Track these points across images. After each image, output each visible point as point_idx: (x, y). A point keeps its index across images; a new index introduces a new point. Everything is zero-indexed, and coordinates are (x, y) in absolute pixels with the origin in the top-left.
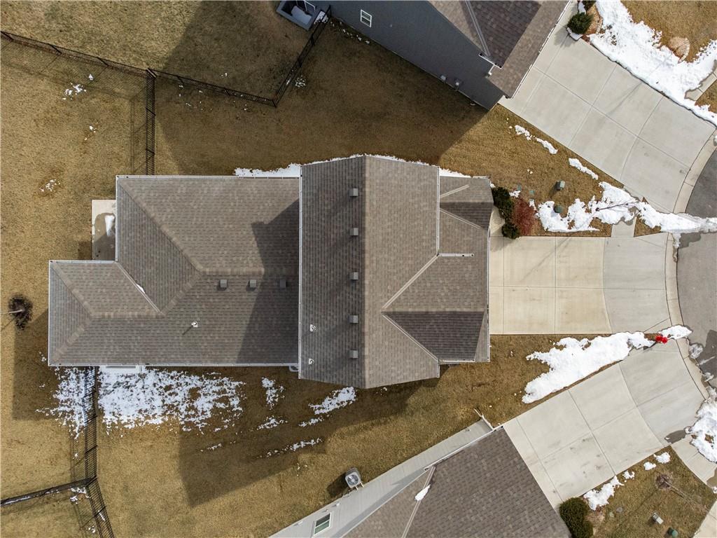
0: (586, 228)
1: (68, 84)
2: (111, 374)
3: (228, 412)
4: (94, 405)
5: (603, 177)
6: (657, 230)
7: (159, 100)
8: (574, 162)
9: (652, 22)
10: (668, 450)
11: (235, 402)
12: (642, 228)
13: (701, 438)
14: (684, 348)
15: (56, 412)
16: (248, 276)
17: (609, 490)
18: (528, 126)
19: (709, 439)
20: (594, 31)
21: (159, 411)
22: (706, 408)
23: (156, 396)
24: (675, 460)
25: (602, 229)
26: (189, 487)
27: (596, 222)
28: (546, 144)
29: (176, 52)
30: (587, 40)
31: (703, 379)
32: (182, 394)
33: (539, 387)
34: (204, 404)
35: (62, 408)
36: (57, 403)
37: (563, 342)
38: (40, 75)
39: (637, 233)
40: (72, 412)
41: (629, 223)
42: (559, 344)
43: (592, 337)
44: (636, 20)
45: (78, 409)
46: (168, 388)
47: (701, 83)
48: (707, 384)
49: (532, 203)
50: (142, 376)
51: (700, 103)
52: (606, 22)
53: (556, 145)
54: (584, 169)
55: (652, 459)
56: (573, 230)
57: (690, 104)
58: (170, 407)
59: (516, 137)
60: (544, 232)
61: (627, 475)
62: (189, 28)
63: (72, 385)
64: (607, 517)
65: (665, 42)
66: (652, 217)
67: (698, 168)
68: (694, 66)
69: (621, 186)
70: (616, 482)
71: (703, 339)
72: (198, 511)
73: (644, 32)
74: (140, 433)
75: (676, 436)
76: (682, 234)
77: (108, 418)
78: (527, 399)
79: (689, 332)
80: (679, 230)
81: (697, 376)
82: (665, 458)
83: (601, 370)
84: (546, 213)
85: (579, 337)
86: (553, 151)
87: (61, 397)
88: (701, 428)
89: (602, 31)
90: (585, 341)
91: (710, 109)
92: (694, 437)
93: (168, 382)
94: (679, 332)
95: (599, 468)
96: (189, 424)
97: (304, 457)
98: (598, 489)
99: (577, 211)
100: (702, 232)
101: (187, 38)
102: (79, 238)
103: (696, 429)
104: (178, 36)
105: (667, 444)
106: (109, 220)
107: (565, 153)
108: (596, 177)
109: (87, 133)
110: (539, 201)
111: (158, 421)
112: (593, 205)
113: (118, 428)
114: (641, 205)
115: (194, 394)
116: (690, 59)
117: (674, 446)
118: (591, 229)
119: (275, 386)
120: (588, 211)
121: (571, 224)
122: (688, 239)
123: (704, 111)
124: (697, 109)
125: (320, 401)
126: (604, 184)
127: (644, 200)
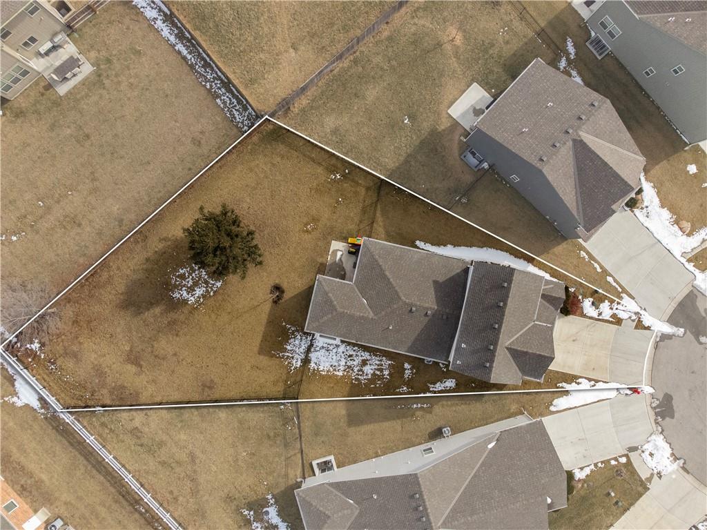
0: (608, 318)
1: (332, 172)
2: (320, 341)
3: (381, 378)
4: (307, 356)
5: (624, 291)
6: (648, 328)
7: (382, 192)
8: (610, 279)
9: (672, 209)
10: (627, 456)
11: (386, 372)
12: (640, 325)
13: (647, 453)
14: (649, 400)
15: (283, 356)
16: (427, 309)
17: (587, 471)
18: (588, 253)
19: (651, 455)
20: (638, 208)
21: (342, 368)
22: (653, 437)
23: (343, 359)
24: (629, 463)
25: (617, 321)
26: (349, 415)
27: (614, 316)
28: (596, 265)
29: (398, 168)
30: (633, 212)
31: (656, 420)
32: (357, 361)
33: (561, 403)
34: (368, 369)
35: (287, 354)
36: (285, 350)
37: (580, 380)
38: (319, 164)
39: (636, 327)
40: (293, 357)
41: (633, 321)
42: (577, 381)
43: (597, 381)
44: (662, 206)
45: (296, 356)
46: (350, 356)
47: (692, 250)
48: (657, 423)
49: (580, 297)
50: (337, 346)
51: (689, 261)
52: (645, 204)
53: (601, 267)
54: (614, 284)
55: (616, 459)
56: (600, 317)
57: (684, 260)
58: (349, 367)
59: (580, 258)
60: (584, 316)
61: (600, 465)
62: (409, 156)
63: (297, 342)
64: (583, 486)
65: (677, 222)
66: (647, 320)
67: (680, 298)
68: (690, 239)
69: (633, 298)
70: (592, 467)
71: (661, 397)
72: (352, 430)
73: (666, 214)
74: (329, 378)
75: (633, 449)
76: (662, 334)
77: (312, 365)
78: (552, 409)
79: (654, 391)
80: (660, 331)
81: (653, 417)
82: (624, 460)
83: (598, 401)
84: (587, 305)
85: (590, 380)
86: (599, 270)
87: (289, 348)
88: (648, 447)
89: (642, 208)
90: (593, 383)
91: (694, 266)
92: (643, 452)
93: (352, 353)
94: (648, 390)
95: (585, 457)
96: (357, 379)
97: (419, 413)
98: (582, 469)
99: (605, 306)
100: (674, 335)
101: (406, 162)
102: (320, 260)
103: (645, 447)
104: (402, 159)
105: (626, 452)
106: (339, 254)
107: (605, 272)
108: (620, 290)
109: (338, 202)
110: (585, 296)
111: (340, 374)
112: (615, 306)
113: (316, 372)
114: (642, 312)
115: (364, 363)
116: (689, 235)
117: (631, 454)
118: (611, 319)
119: (411, 369)
120: (611, 309)
121: (600, 314)
122: (665, 337)
123: (690, 266)
124: (687, 264)
125: (434, 383)
126: (624, 295)
127: (645, 309)
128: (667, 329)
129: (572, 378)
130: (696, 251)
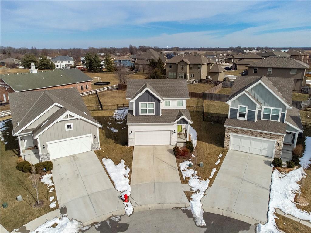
5: (212, 180)
8: (214, 170)
10: (57, 207)
11: (117, 120)
12: (189, 195)
14: (118, 213)
19: (55, 225)
20: (279, 171)
25: (185, 181)
27: (188, 178)
28: (218, 162)
30: (274, 169)
31: (96, 223)
34: (118, 117)
39: (186, 192)
41: (191, 189)
42: (127, 167)
47: (289, 214)
48: (92, 225)
51: (276, 215)
54: (212, 173)
55: (55, 199)
56: (182, 171)
57: (272, 210)
59: (217, 155)
60: (178, 163)
61: (52, 189)
66: (197, 198)
69: (210, 186)
70: (51, 185)
71: (123, 221)
76: (190, 211)
78: (104, 159)
79: (129, 214)
80: (192, 207)
81: (99, 220)
82: (53, 205)
83: (112, 181)
85: (130, 174)
89: (283, 174)
90: (128, 176)
91: (276, 219)
92: (60, 219)
94: (129, 210)
95: (62, 179)
98: (51, 178)
99: (192, 172)
100: (194, 219)
105: (60, 207)
107: (217, 167)
108: (211, 177)
112: (197, 177)
115: (121, 116)
117: (58, 210)
118: (184, 177)
122: (189, 214)
126: (208, 181)
127: (205, 195)
129: (129, 164)
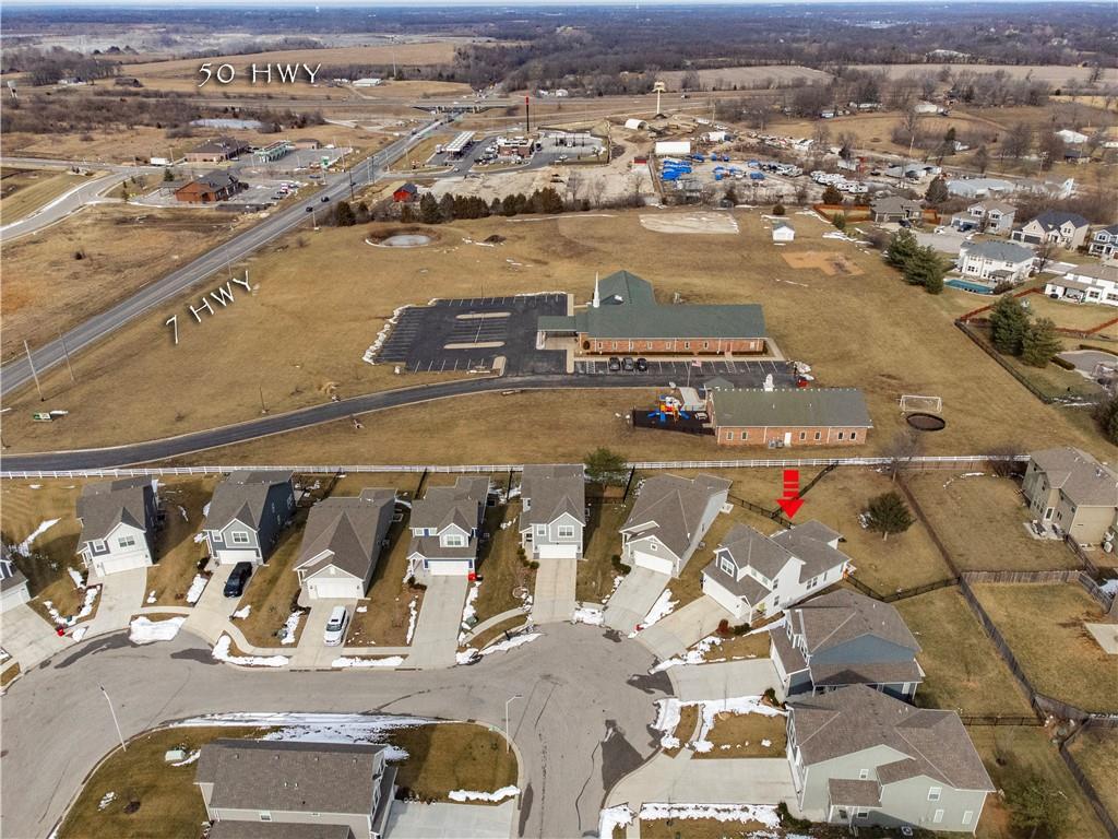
10: (605, 604)
14: (626, 632)
17: (617, 583)
30: (761, 695)
33: (667, 595)
39: (677, 654)
43: (662, 618)
44: (751, 712)
47: (703, 711)
48: (608, 627)
51: (696, 705)
56: (701, 642)
57: (699, 702)
61: (614, 590)
64: (612, 576)
65: (732, 713)
68: (712, 715)
69: (698, 664)
70: (616, 586)
73: (744, 710)
75: (606, 608)
76: (660, 663)
78: (668, 590)
79: (629, 637)
84: (718, 641)
85: (667, 615)
89: (759, 701)
91: (690, 705)
92: (599, 611)
94: (632, 635)
98: (621, 581)
99: (707, 648)
100: (653, 667)
107: (730, 659)
112: (702, 653)
122: (657, 663)
123: (692, 703)
124: (695, 702)
127: (684, 665)
128: (661, 667)
129: (676, 608)
130: (700, 713)
